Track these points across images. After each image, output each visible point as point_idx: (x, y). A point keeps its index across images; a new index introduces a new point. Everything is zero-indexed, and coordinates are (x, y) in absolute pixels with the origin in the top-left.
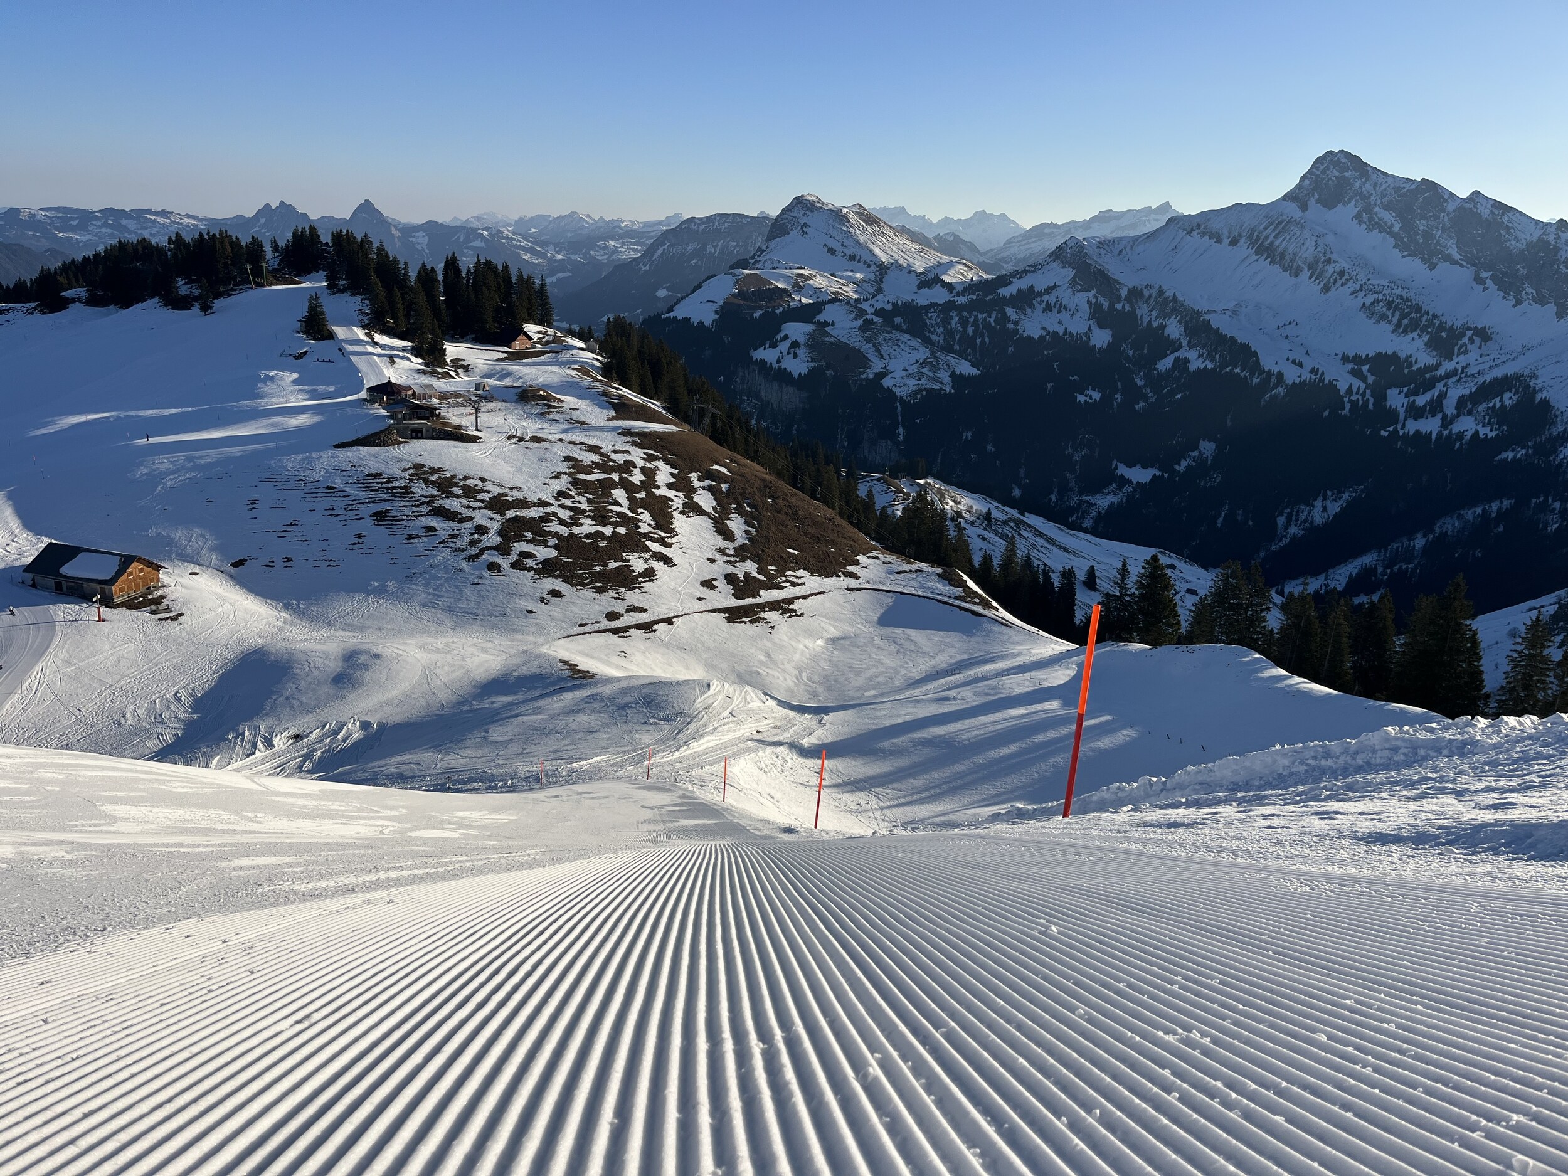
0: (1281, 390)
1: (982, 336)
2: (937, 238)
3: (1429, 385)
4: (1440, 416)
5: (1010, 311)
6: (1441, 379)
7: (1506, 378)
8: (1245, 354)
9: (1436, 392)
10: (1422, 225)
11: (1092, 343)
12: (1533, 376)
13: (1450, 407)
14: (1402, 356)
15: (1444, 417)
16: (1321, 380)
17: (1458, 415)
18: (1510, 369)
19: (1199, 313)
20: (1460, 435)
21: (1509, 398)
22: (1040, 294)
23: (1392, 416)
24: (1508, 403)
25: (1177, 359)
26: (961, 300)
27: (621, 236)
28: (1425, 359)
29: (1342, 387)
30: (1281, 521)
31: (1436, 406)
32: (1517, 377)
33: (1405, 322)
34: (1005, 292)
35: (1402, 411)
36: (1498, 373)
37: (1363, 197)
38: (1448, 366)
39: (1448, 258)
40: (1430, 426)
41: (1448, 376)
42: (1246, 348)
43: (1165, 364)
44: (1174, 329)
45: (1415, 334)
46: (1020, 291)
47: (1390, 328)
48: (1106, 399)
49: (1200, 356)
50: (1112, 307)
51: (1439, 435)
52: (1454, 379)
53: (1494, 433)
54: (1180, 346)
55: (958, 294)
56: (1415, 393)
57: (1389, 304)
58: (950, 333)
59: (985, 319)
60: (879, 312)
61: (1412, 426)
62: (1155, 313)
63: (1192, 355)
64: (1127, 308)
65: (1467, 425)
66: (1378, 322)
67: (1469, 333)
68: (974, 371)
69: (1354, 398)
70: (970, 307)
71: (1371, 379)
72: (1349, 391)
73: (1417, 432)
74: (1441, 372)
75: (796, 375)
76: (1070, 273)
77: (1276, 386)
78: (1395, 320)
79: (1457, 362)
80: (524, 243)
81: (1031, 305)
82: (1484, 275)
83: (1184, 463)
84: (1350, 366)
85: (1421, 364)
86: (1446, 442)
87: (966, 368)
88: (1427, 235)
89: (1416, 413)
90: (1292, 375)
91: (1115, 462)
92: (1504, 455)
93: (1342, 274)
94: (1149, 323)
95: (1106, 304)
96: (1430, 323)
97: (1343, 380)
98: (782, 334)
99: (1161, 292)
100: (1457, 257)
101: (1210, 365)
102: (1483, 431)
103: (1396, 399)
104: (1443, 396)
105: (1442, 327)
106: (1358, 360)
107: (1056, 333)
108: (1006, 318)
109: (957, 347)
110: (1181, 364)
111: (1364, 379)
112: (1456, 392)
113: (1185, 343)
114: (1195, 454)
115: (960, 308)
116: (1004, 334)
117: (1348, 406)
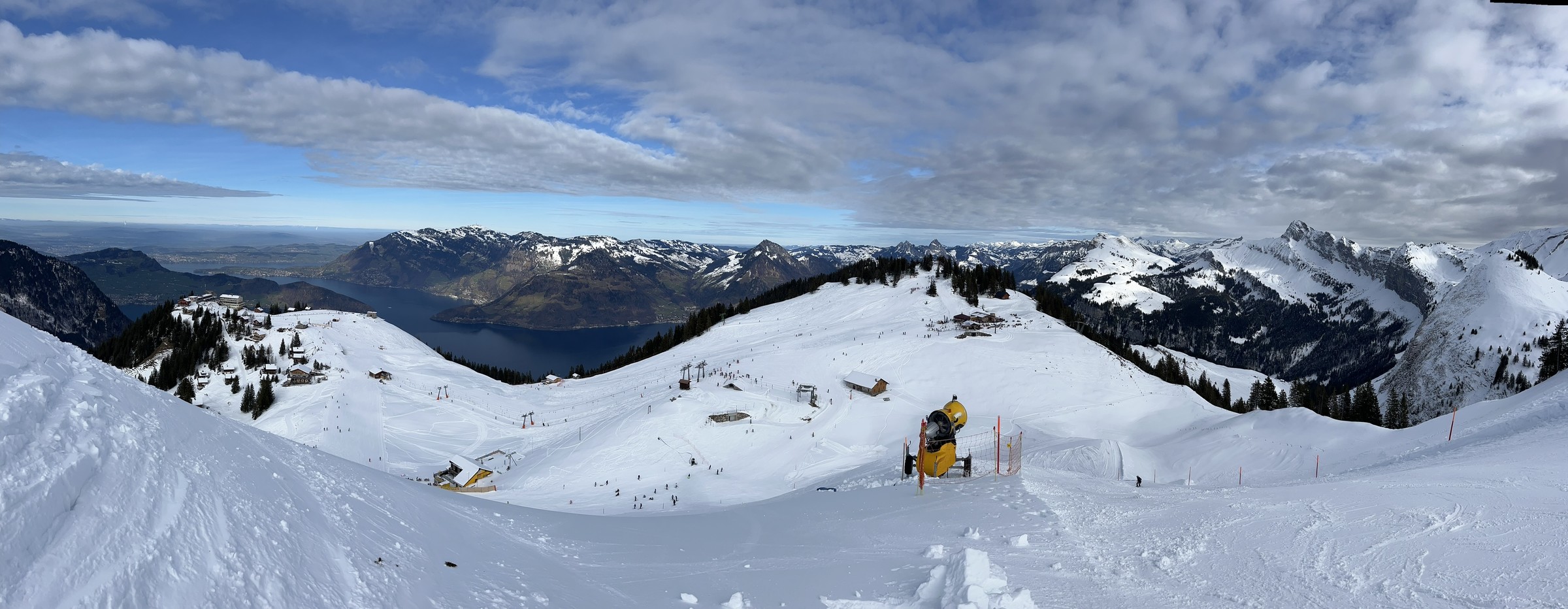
0: (1288, 307)
1: (1175, 287)
3: (1336, 304)
4: (1340, 315)
5: (1185, 278)
6: (1339, 302)
7: (1359, 301)
8: (1273, 294)
9: (1338, 306)
10: (1327, 248)
11: (1218, 290)
12: (1367, 300)
13: (1343, 310)
14: (1326, 294)
15: (1342, 315)
16: (1301, 303)
17: (1345, 315)
18: (1360, 298)
19: (1257, 279)
20: (1347, 322)
21: (1361, 308)
22: (1196, 271)
23: (1324, 315)
24: (1361, 310)
25: (1250, 296)
26: (1166, 273)
27: (1030, 250)
28: (1333, 295)
29: (1308, 306)
30: (1292, 355)
31: (1339, 311)
32: (1363, 301)
33: (1326, 282)
34: (1183, 270)
35: (1328, 313)
36: (1357, 299)
37: (1308, 238)
38: (1341, 297)
39: (1336, 260)
40: (1337, 318)
41: (1342, 300)
42: (1274, 291)
44: (1248, 285)
45: (1329, 286)
46: (1189, 270)
47: (1321, 284)
48: (1225, 312)
50: (1224, 276)
51: (1341, 321)
52: (1343, 302)
53: (1358, 320)
54: (1251, 291)
56: (1332, 307)
57: (1320, 275)
58: (1161, 286)
59: (1176, 281)
61: (1332, 319)
63: (1255, 294)
64: (1230, 276)
65: (1349, 318)
66: (1317, 282)
67: (1346, 286)
68: (1173, 302)
69: (1313, 309)
71: (1317, 302)
72: (1311, 307)
73: (1334, 321)
74: (1339, 299)
75: (1100, 304)
76: (1207, 263)
77: (1286, 305)
78: (1322, 281)
79: (1345, 295)
80: (992, 254)
81: (1193, 275)
82: (1348, 266)
83: (1256, 335)
84: (1310, 297)
85: (1332, 297)
86: (1343, 324)
87: (1169, 300)
88: (1329, 252)
89: (1333, 314)
90: (1291, 302)
91: (1230, 337)
92: (1361, 328)
93: (1304, 264)
94: (1238, 282)
95: (1222, 274)
96: (1334, 282)
97: (1308, 302)
98: (1094, 288)
99: (1242, 270)
100: (1340, 260)
102: (1356, 320)
103: (1326, 309)
104: (1341, 307)
105: (1337, 284)
106: (1312, 295)
107: (1203, 286)
108: (1184, 280)
109: (1165, 292)
110: (1252, 298)
111: (1315, 302)
112: (1345, 306)
113: (1252, 290)
114: (1259, 332)
116: (1183, 287)
117: (1311, 312)
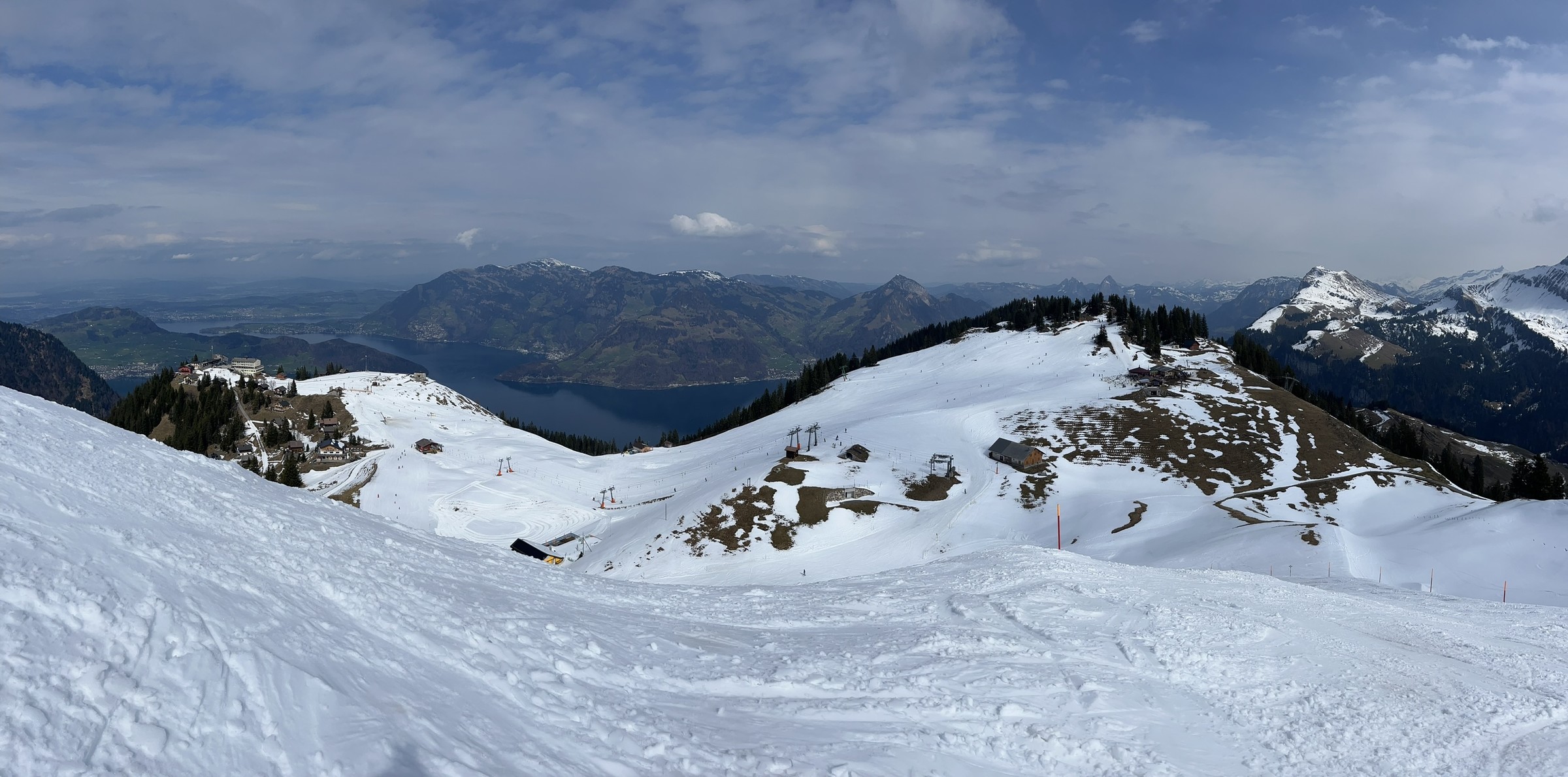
1: (1411, 336)
2: (1385, 286)
5: (1425, 322)
19: (1522, 322)
22: (1440, 314)
25: (1512, 345)
26: (1399, 317)
43: (1505, 348)
44: (1509, 330)
46: (1430, 312)
49: (1524, 343)
54: (1513, 340)
55: (1398, 314)
58: (1394, 335)
59: (1412, 327)
60: (1356, 325)
62: (1499, 322)
63: (1519, 343)
64: (1485, 320)
68: (1408, 354)
70: (1405, 321)
75: (1315, 357)
76: (1455, 302)
81: (1435, 319)
83: (1518, 398)
87: (1403, 352)
91: (1483, 399)
94: (1497, 327)
98: (1308, 336)
99: (1501, 312)
101: (1529, 348)
107: (1449, 334)
108: (1423, 325)
110: (1514, 348)
115: (1398, 321)
116: (1421, 334)
